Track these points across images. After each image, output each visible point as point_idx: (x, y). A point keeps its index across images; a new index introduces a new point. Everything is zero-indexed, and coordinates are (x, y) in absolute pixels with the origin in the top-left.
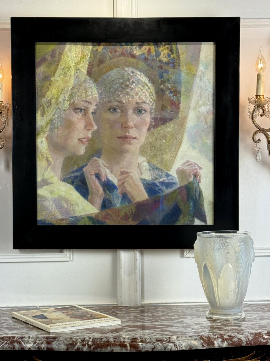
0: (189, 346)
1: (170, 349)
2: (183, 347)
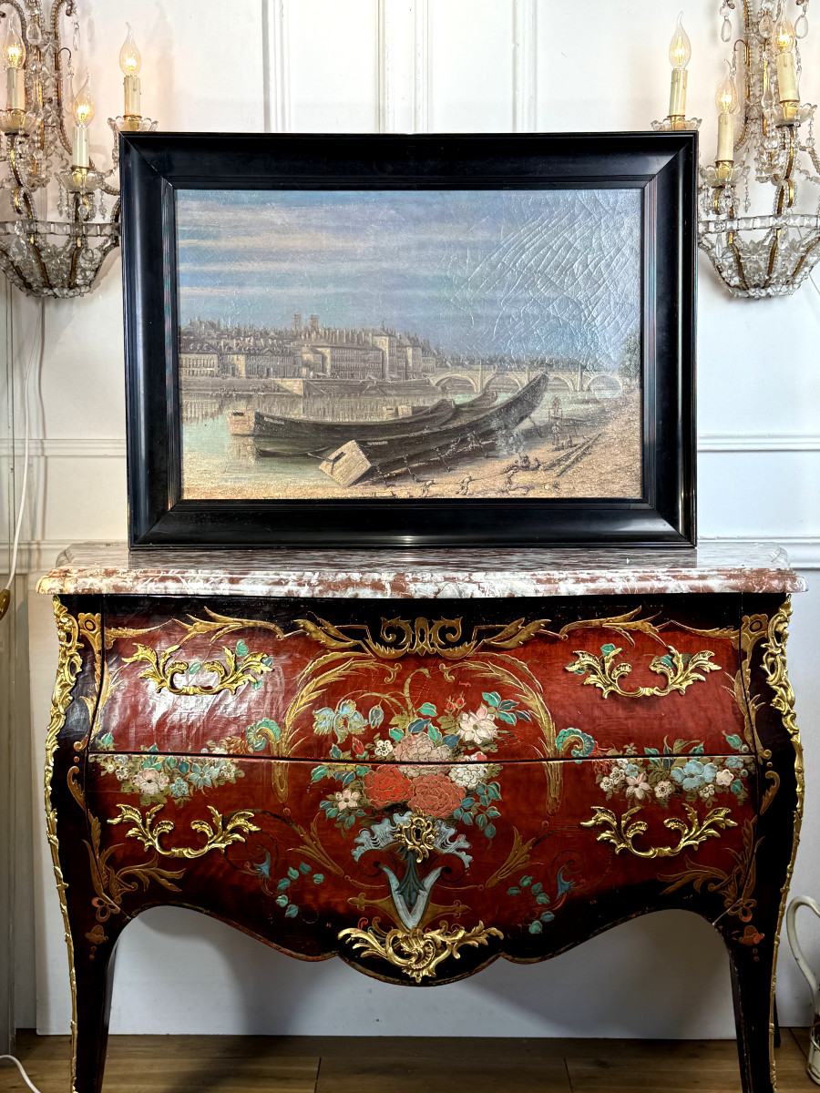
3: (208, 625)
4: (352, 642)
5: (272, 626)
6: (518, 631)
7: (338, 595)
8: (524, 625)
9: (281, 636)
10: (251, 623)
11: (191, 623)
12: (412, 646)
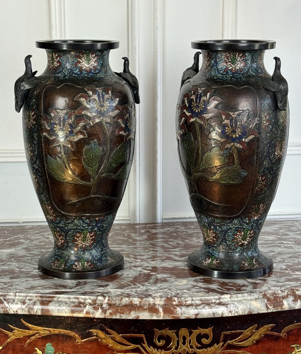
0: (248, 309)
1: (221, 315)
2: (240, 311)
3: (24, 332)
4: (133, 346)
5: (72, 334)
6: (253, 334)
7: (124, 317)
8: (257, 329)
9: (79, 341)
10: (57, 331)
11: (11, 330)
12: (176, 348)
